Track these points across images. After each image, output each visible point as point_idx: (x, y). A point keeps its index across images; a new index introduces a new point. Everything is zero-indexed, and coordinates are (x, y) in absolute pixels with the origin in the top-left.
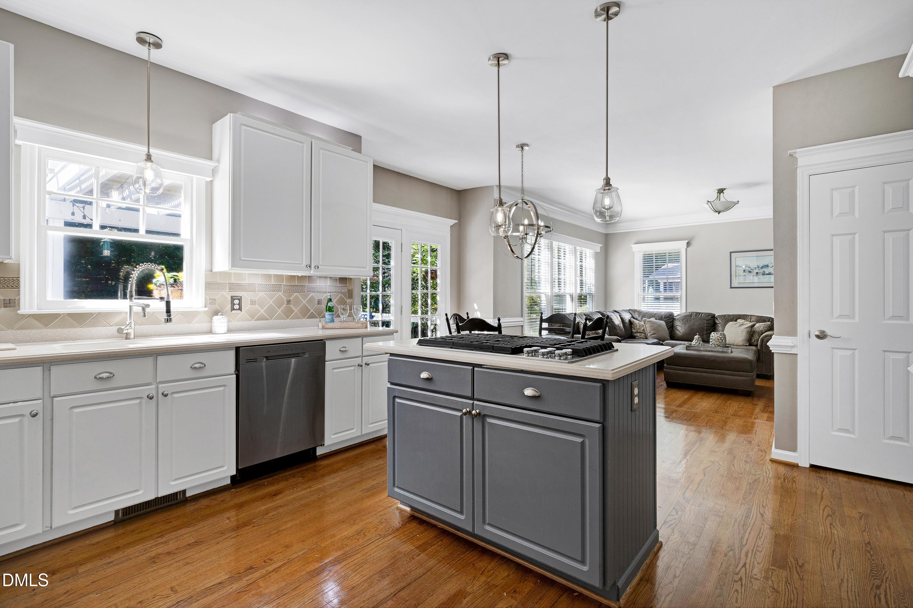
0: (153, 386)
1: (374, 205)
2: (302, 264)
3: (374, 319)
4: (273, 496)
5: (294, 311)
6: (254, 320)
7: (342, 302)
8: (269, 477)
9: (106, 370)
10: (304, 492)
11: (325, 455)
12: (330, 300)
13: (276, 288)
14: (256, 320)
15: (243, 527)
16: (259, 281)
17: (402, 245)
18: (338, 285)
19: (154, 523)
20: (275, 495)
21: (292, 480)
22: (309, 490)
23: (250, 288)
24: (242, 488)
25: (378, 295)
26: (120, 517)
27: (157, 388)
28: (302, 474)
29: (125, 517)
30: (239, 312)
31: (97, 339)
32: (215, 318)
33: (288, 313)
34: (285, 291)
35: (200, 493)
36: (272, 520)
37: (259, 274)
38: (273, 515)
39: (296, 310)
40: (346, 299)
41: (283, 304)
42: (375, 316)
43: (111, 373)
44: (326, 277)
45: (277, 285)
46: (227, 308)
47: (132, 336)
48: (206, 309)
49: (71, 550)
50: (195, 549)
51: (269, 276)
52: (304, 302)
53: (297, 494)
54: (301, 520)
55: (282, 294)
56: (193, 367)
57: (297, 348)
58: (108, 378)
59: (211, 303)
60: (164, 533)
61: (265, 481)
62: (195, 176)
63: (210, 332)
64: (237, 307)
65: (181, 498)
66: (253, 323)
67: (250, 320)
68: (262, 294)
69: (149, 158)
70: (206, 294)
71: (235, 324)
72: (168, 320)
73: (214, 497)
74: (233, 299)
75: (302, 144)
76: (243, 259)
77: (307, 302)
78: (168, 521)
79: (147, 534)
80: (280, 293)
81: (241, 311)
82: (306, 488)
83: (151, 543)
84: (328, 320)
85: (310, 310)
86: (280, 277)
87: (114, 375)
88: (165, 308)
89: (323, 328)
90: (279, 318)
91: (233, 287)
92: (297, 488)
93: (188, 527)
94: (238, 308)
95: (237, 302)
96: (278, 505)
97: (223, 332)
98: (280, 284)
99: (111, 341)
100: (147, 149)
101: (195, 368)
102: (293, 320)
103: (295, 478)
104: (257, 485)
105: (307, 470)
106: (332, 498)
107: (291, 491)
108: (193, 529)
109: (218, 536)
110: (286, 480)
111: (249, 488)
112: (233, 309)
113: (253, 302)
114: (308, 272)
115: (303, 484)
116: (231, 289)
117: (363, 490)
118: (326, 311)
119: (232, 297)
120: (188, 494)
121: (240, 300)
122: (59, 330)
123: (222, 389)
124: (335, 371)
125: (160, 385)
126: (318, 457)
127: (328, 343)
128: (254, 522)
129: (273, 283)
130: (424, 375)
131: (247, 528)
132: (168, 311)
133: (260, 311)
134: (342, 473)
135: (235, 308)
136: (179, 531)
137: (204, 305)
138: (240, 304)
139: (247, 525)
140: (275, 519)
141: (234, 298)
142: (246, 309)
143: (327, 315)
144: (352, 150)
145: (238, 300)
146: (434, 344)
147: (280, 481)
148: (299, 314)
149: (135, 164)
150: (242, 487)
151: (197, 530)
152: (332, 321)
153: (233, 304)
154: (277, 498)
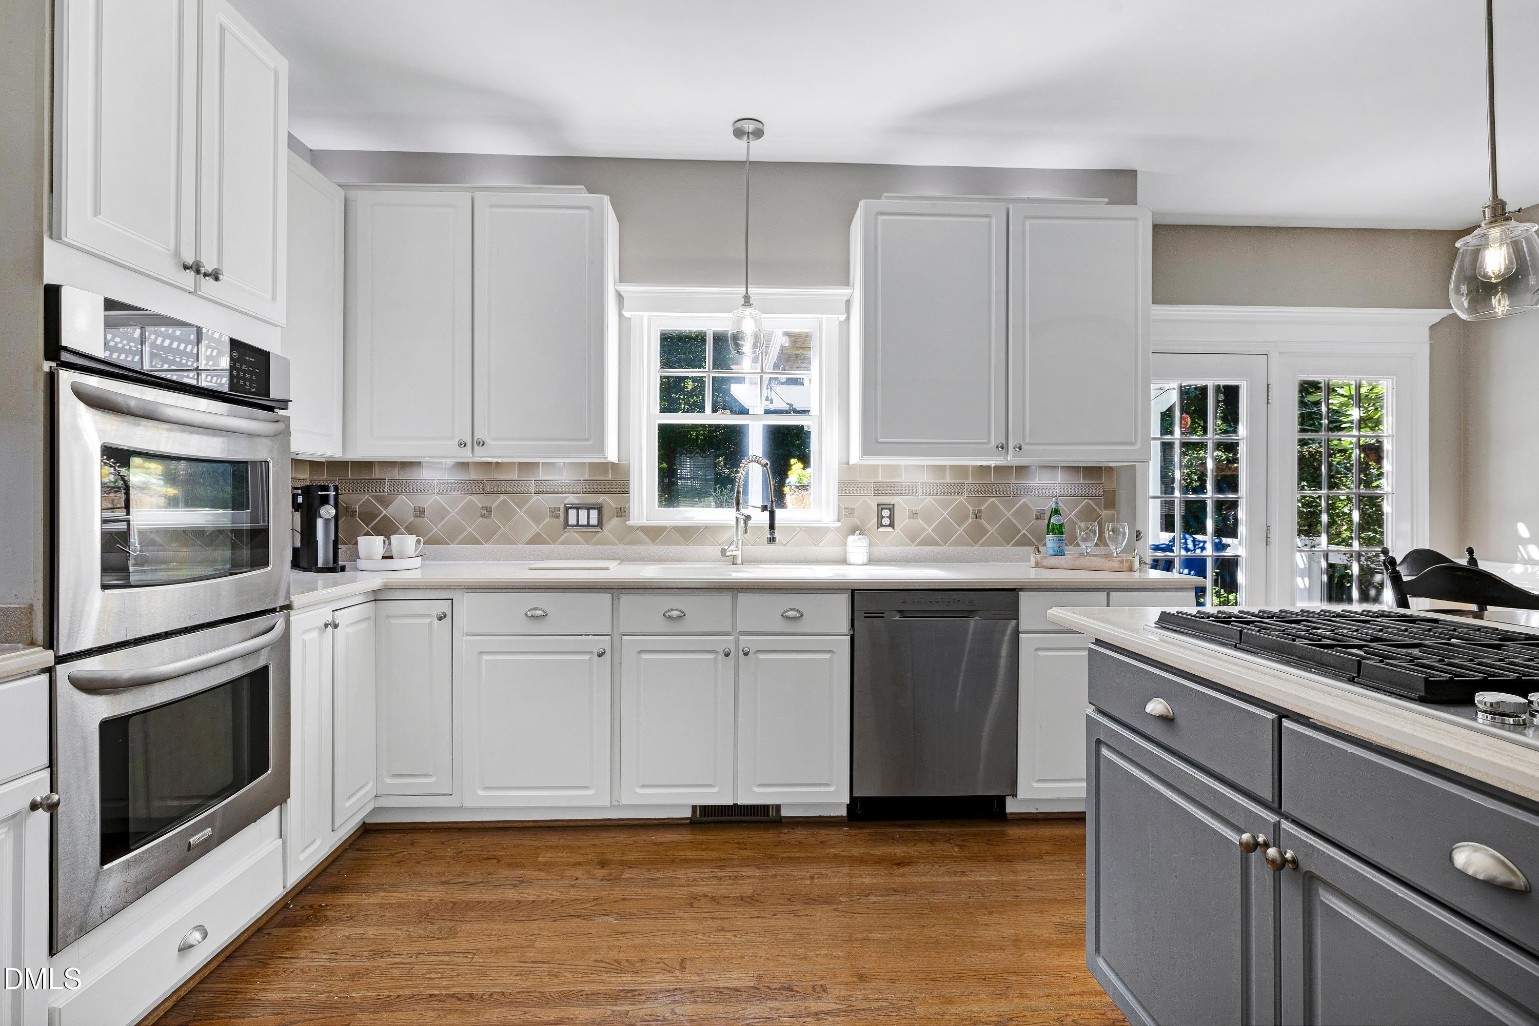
0: (731, 638)
1: (1154, 310)
2: (989, 443)
3: (1228, 553)
4: (895, 864)
5: (988, 532)
6: (916, 545)
7: (1089, 515)
8: (909, 826)
9: (678, 607)
10: (947, 879)
11: (1024, 816)
12: (1056, 511)
13: (954, 490)
14: (919, 544)
15: (821, 903)
16: (925, 478)
17: (1268, 388)
18: (1081, 482)
19: (727, 842)
20: (898, 864)
21: (941, 847)
22: (957, 879)
23: (909, 490)
24: (860, 831)
25: (1203, 503)
26: (698, 816)
27: (736, 641)
28: (963, 841)
29: (704, 819)
30: (891, 530)
31: (704, 561)
32: (851, 538)
33: (976, 535)
34: (970, 495)
35: (801, 817)
36: (869, 911)
37: (924, 466)
38: (875, 903)
39: (992, 529)
40: (1098, 510)
41: (967, 517)
42: (1229, 546)
43: (682, 612)
44: (1054, 468)
45: (956, 485)
46: (871, 524)
47: (739, 561)
48: (839, 524)
49: (634, 842)
50: (744, 909)
51: (942, 468)
52: (1009, 515)
53: (934, 879)
54: (912, 933)
55: (965, 499)
56: (785, 615)
57: (959, 601)
58: (679, 617)
59: (847, 515)
60: (727, 864)
61: (897, 831)
62: (824, 316)
63: (844, 561)
64: (886, 521)
65: (774, 815)
66: (914, 550)
67: (909, 545)
68: (929, 500)
69: (747, 301)
70: (839, 500)
71: (883, 550)
72: (772, 540)
73: (815, 831)
74: (880, 508)
75: (987, 220)
76: (881, 440)
77: (1014, 514)
78: (743, 846)
79: (710, 855)
80: (962, 498)
81: (894, 528)
82: (955, 873)
83: (706, 872)
84: (1051, 551)
85: (1020, 531)
86: (961, 470)
87: (685, 615)
88: (769, 522)
89: (1038, 565)
90: (959, 542)
91: (879, 488)
92: (940, 866)
93: (758, 868)
94: (888, 523)
95: (886, 513)
96: (893, 886)
97: (861, 562)
98: (962, 481)
99: (711, 566)
100: (745, 289)
101: (788, 618)
102: (986, 548)
103: (948, 845)
104: (884, 833)
105: (975, 835)
106: (990, 913)
107: (927, 867)
108: (760, 874)
109: (782, 902)
110: (932, 842)
111: (870, 834)
112: (880, 525)
113: (913, 514)
114: (1002, 458)
115: (955, 861)
116: (877, 492)
117: (1062, 924)
118: (1048, 533)
119: (878, 505)
120: (784, 813)
121: (892, 509)
122: (666, 547)
123: (828, 656)
124: (1041, 654)
125: (742, 638)
126: (1008, 816)
127: (1023, 597)
128: (842, 902)
129: (948, 481)
130: (1156, 707)
131: (826, 907)
132: (772, 526)
133: (925, 529)
134: (1038, 867)
135: (884, 524)
136: (744, 869)
137: (836, 518)
138: (892, 517)
139: (828, 903)
140: (873, 911)
141: (882, 507)
142: (903, 525)
143: (1050, 541)
144: (1108, 203)
145: (888, 511)
146: (1194, 628)
147: (921, 840)
148: (999, 537)
149: (730, 315)
150: (862, 828)
151: (766, 877)
152: (1060, 552)
153: (880, 517)
154: (898, 871)
